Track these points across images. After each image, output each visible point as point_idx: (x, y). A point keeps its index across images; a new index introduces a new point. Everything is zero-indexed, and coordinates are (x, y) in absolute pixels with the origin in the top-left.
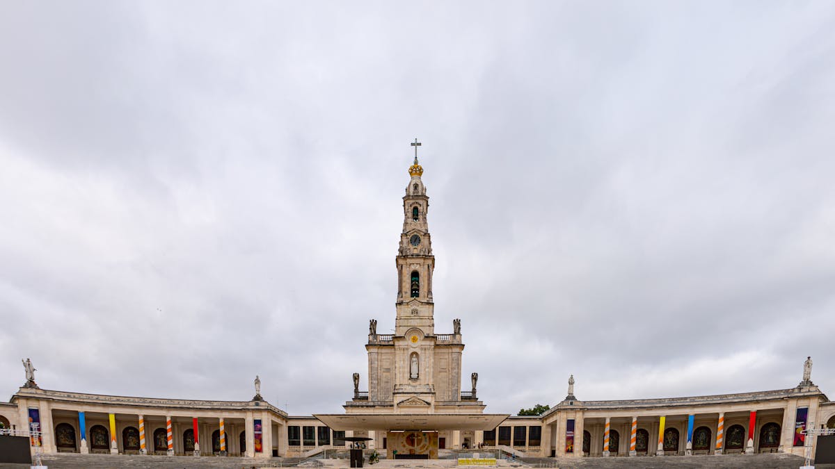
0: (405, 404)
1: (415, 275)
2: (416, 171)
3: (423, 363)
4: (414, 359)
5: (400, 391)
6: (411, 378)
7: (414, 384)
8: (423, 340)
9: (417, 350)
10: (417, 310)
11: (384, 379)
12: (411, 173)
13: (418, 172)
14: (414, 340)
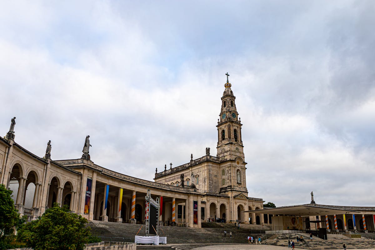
0: (239, 197)
1: (235, 131)
2: (228, 85)
3: (242, 175)
4: (238, 173)
5: (234, 189)
6: (238, 183)
7: (239, 186)
8: (242, 164)
9: (239, 168)
10: (238, 148)
11: (214, 181)
12: (225, 86)
13: (229, 86)
14: (238, 163)
